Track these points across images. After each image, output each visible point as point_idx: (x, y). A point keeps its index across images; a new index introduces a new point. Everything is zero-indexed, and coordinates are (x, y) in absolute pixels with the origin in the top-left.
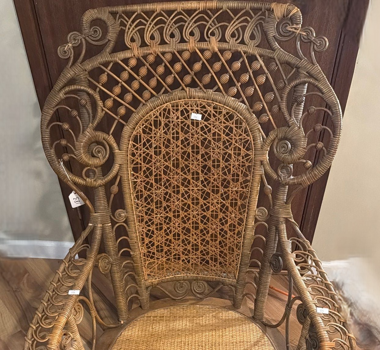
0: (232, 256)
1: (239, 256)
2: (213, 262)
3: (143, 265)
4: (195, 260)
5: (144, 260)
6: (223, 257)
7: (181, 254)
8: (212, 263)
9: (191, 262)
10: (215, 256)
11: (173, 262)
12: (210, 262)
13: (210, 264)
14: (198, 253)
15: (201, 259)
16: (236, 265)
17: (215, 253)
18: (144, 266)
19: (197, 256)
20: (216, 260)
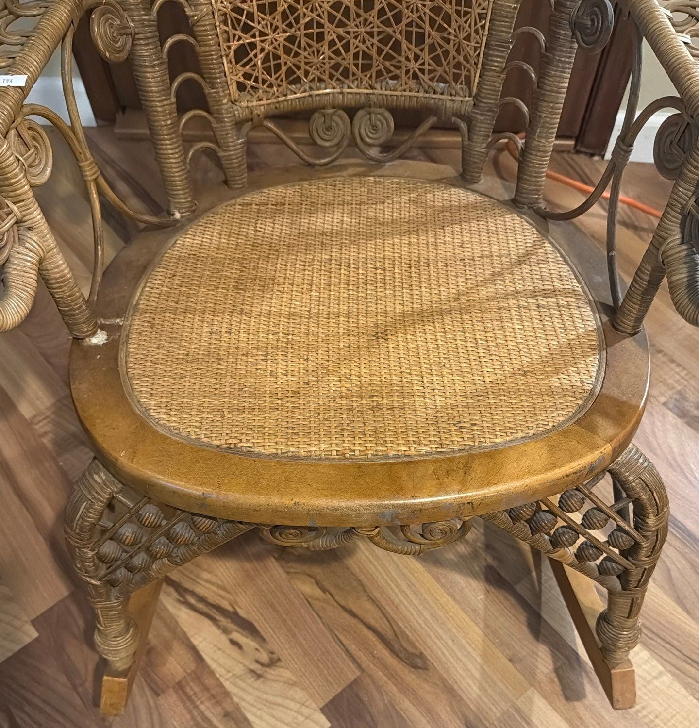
0: (466, 22)
1: (485, 19)
2: (412, 47)
3: (223, 53)
4: (364, 42)
5: (225, 36)
6: (441, 29)
7: (325, 21)
8: (409, 49)
9: (352, 48)
10: (418, 26)
11: (305, 50)
12: (405, 44)
13: (403, 53)
14: (371, 19)
15: (380, 37)
16: (476, 49)
17: (420, 17)
18: (227, 56)
19: (368, 29)
20: (420, 38)
